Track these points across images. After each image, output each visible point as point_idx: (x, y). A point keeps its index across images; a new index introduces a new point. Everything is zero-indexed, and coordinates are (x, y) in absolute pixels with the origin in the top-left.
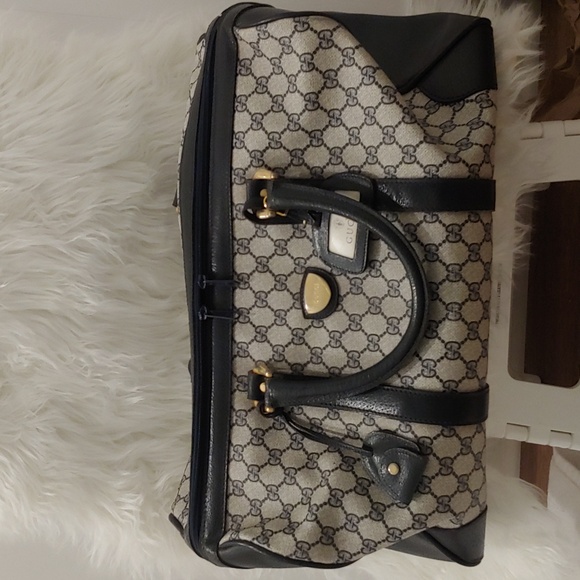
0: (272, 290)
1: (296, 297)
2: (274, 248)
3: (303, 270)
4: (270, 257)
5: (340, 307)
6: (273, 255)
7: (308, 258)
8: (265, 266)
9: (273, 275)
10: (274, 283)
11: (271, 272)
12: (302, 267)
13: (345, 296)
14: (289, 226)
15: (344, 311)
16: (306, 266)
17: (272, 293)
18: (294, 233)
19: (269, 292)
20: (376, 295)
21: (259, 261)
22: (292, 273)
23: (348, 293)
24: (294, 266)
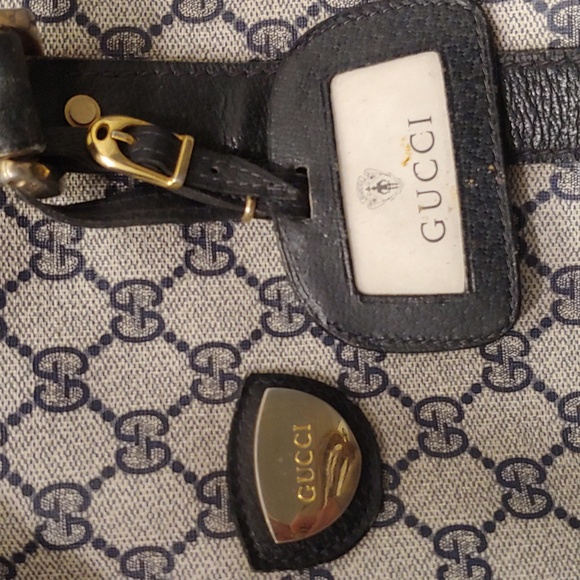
0: (108, 472)
1: (210, 489)
2: (111, 313)
3: (231, 388)
4: (94, 350)
5: (391, 508)
6: (106, 340)
7: (246, 345)
8: (70, 383)
9: (108, 416)
10: (114, 444)
11: (96, 406)
12: (224, 377)
13: (403, 465)
14: (170, 231)
15: (411, 522)
16: (242, 372)
17: (109, 484)
18: (188, 255)
19: (96, 484)
20: (521, 451)
21: (46, 365)
22: (185, 401)
23: (413, 455)
24: (189, 376)
